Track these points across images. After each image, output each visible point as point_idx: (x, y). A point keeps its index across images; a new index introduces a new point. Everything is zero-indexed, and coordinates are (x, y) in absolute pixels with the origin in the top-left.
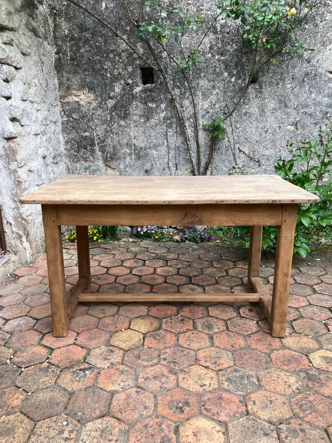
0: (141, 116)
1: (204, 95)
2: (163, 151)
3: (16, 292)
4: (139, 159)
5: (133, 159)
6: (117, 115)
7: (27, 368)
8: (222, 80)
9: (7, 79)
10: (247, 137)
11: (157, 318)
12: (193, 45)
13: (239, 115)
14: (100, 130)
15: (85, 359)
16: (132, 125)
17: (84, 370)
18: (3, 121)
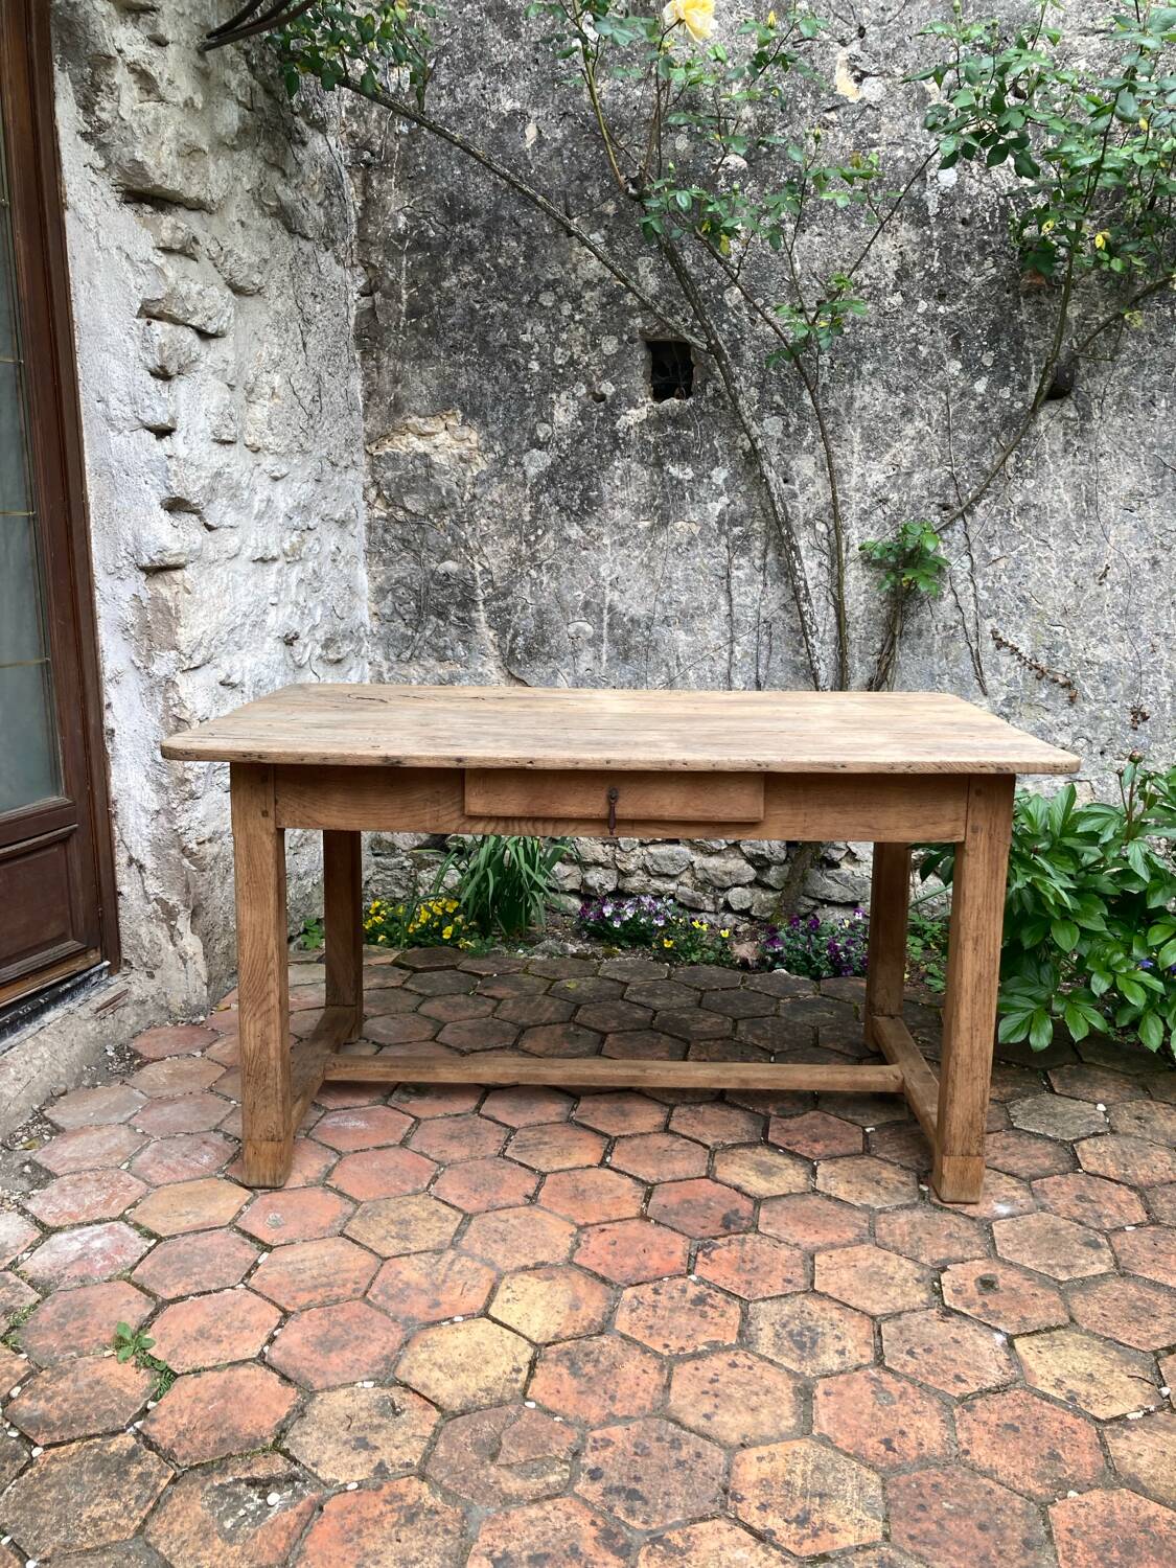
0: (639, 510)
1: (869, 437)
2: (712, 634)
3: (115, 1118)
4: (626, 659)
5: (605, 658)
6: (557, 503)
7: (53, 1451)
8: (941, 388)
9: (162, 367)
10: (1027, 595)
11: (604, 1280)
12: (839, 263)
13: (1000, 512)
14: (495, 553)
15: (282, 1431)
16: (607, 541)
17: (263, 1485)
18: (139, 510)
